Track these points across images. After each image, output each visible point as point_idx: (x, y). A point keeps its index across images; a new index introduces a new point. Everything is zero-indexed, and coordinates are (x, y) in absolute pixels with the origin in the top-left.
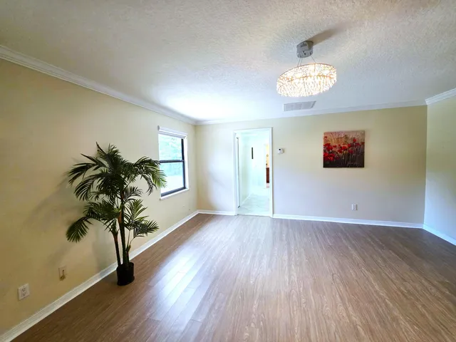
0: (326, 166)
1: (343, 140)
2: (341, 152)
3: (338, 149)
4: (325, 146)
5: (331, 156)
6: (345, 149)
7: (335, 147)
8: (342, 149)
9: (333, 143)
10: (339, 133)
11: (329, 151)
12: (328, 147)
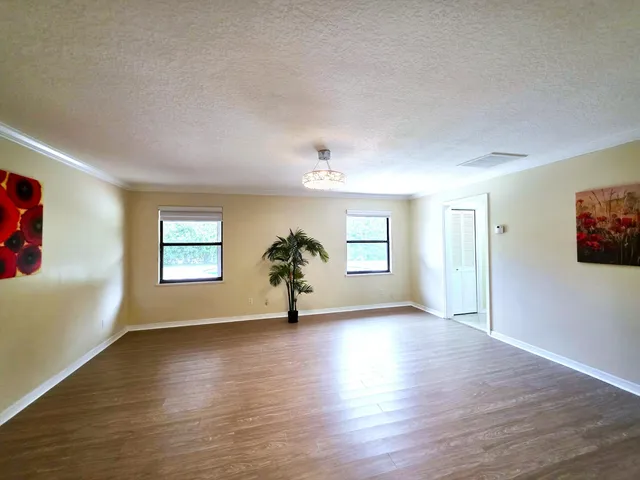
0: (582, 258)
1: (624, 204)
2: (618, 230)
3: (609, 225)
4: (579, 218)
5: (595, 239)
6: (628, 223)
7: (603, 219)
8: (619, 224)
9: (597, 212)
10: (612, 190)
11: (587, 228)
12: (585, 220)
